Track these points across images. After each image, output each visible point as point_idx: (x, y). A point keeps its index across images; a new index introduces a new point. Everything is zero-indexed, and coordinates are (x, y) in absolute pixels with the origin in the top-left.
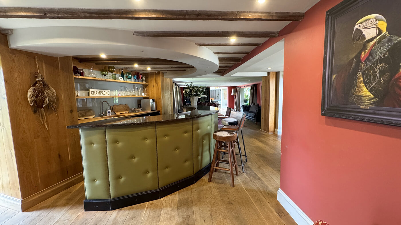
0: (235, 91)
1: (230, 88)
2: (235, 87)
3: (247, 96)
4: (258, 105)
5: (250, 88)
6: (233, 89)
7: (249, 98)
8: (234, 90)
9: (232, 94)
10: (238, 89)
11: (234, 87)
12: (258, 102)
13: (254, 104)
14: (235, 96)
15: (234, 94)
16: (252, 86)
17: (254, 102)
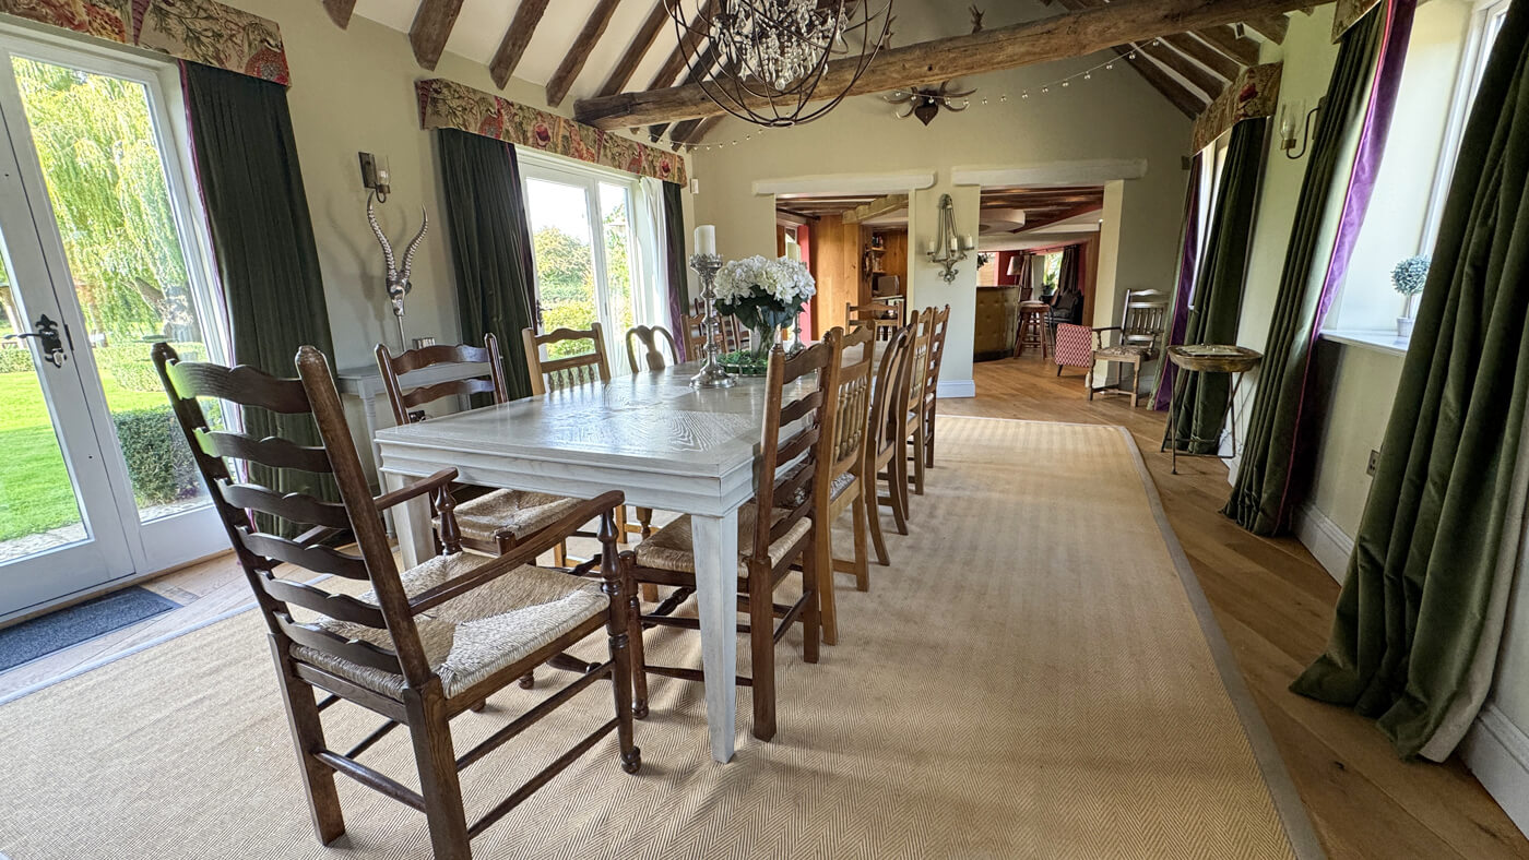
0: (1018, 265)
1: (1004, 257)
2: (1019, 251)
3: (1052, 276)
4: (1080, 292)
5: (1060, 255)
6: (1012, 258)
7: (1056, 281)
8: (1015, 260)
9: (1009, 273)
10: (1026, 257)
11: (1015, 253)
12: (1079, 287)
13: (1070, 291)
14: (1019, 277)
15: (1015, 272)
16: (1066, 249)
17: (1070, 287)
